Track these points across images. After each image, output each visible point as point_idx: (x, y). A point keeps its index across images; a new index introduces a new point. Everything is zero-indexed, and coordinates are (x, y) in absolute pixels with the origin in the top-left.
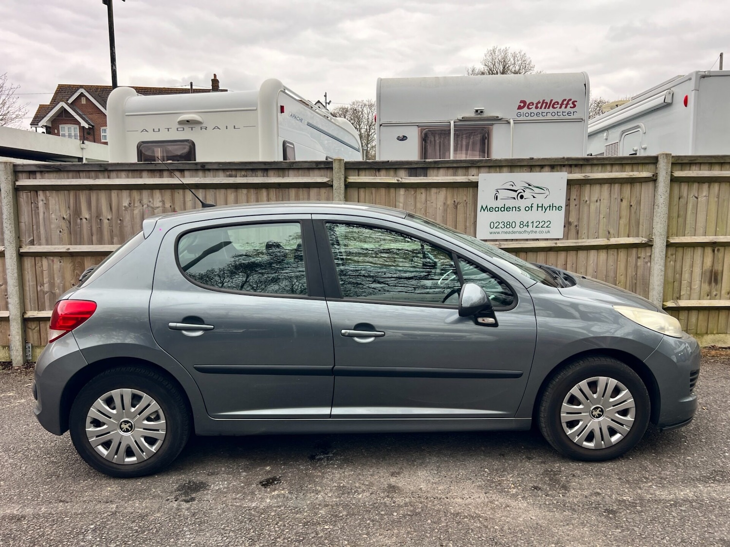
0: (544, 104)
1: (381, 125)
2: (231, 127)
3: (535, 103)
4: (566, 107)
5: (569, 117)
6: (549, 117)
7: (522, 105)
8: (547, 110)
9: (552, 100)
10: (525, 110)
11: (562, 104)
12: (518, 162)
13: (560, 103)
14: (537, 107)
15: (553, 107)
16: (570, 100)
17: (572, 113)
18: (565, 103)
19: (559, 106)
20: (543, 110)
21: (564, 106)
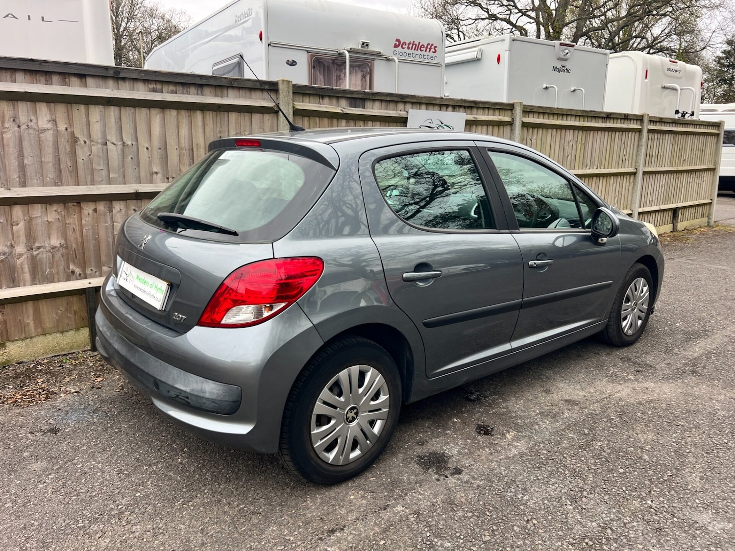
0: (414, 46)
1: (269, 45)
2: (35, 18)
3: (407, 43)
4: (429, 52)
5: (432, 61)
6: (417, 59)
7: (397, 43)
8: (415, 52)
9: (419, 43)
10: (399, 49)
11: (427, 48)
12: (434, 100)
13: (425, 47)
14: (408, 48)
15: (421, 50)
16: (432, 45)
17: (434, 57)
18: (429, 47)
19: (425, 49)
20: (413, 51)
21: (428, 50)
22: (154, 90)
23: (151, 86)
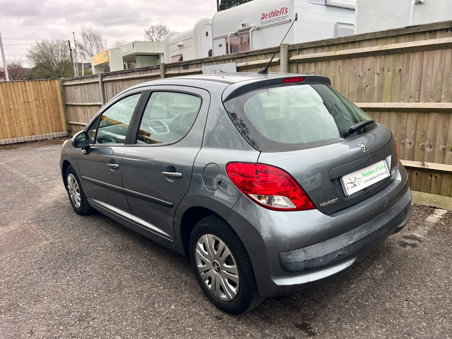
0: (273, 14)
1: (213, 39)
2: (190, 46)
3: (268, 14)
5: (285, 20)
6: (275, 22)
7: (263, 16)
8: (274, 18)
9: (276, 10)
10: (264, 19)
12: (218, 58)
13: (280, 11)
14: (269, 17)
15: (277, 15)
16: (284, 8)
17: (286, 17)
18: (282, 10)
19: (279, 13)
20: (272, 18)
21: (282, 13)
22: (140, 74)
23: (139, 73)
